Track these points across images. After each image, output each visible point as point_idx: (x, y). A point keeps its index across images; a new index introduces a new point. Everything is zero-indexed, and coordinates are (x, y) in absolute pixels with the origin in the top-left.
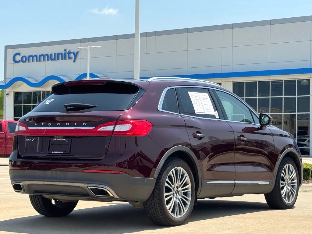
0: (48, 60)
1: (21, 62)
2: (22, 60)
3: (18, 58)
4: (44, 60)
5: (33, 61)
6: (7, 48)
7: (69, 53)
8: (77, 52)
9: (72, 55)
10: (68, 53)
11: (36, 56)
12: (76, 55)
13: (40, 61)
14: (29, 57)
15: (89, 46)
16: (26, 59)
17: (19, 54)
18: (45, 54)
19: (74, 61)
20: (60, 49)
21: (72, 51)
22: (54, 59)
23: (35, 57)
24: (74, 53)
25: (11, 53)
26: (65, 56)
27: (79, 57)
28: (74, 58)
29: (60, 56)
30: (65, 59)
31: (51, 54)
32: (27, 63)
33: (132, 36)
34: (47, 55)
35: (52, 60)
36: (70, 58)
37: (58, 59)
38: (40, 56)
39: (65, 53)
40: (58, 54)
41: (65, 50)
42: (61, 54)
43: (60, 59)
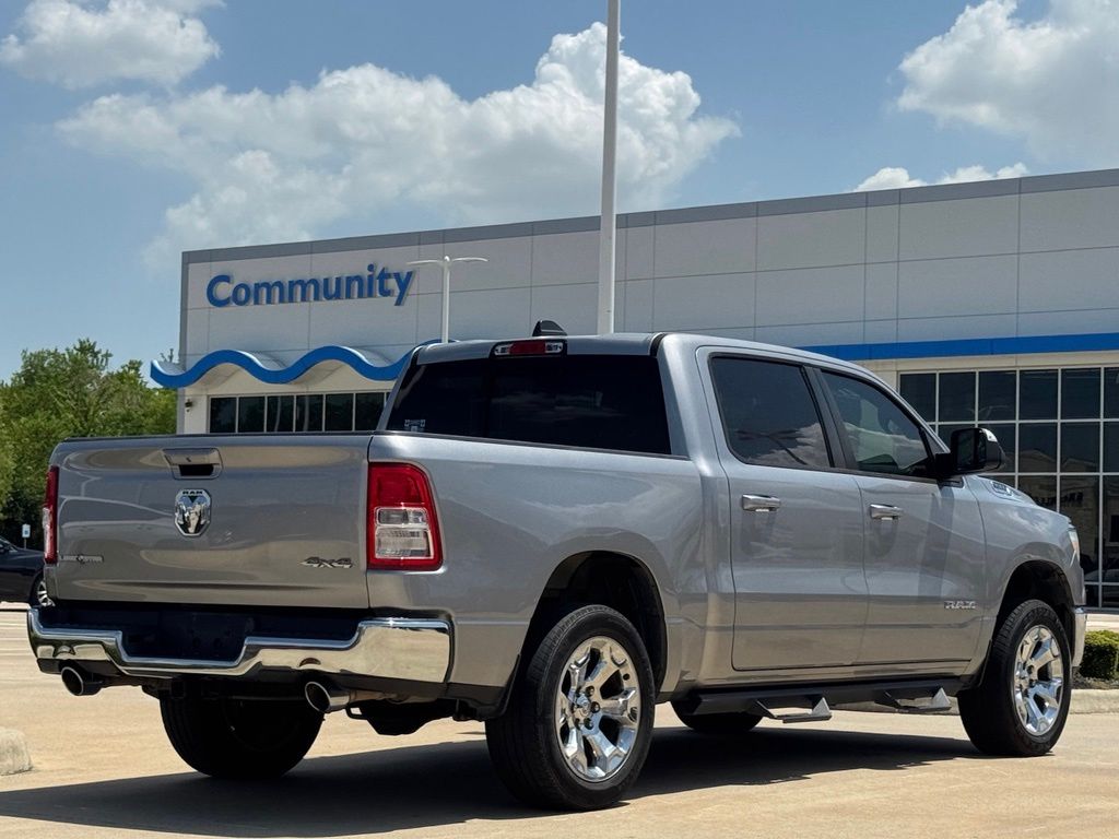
0: (317, 298)
1: (234, 304)
2: (235, 298)
3: (224, 290)
4: (304, 299)
5: (269, 301)
6: (189, 258)
7: (384, 276)
8: (410, 274)
9: (392, 284)
10: (378, 278)
11: (279, 284)
12: (404, 282)
13: (291, 300)
14: (258, 286)
15: (447, 258)
16: (249, 294)
17: (226, 278)
18: (307, 277)
19: (399, 303)
20: (354, 264)
21: (392, 270)
22: (337, 296)
23: (277, 290)
24: (397, 276)
25: (202, 274)
26: (372, 284)
27: (413, 288)
28: (397, 291)
29: (356, 284)
30: (370, 294)
31: (326, 280)
32: (251, 307)
33: (592, 224)
34: (314, 281)
35: (329, 297)
36: (385, 293)
37: (349, 296)
38: (292, 284)
39: (370, 277)
40: (350, 280)
41: (371, 268)
42: (358, 278)
43: (356, 295)
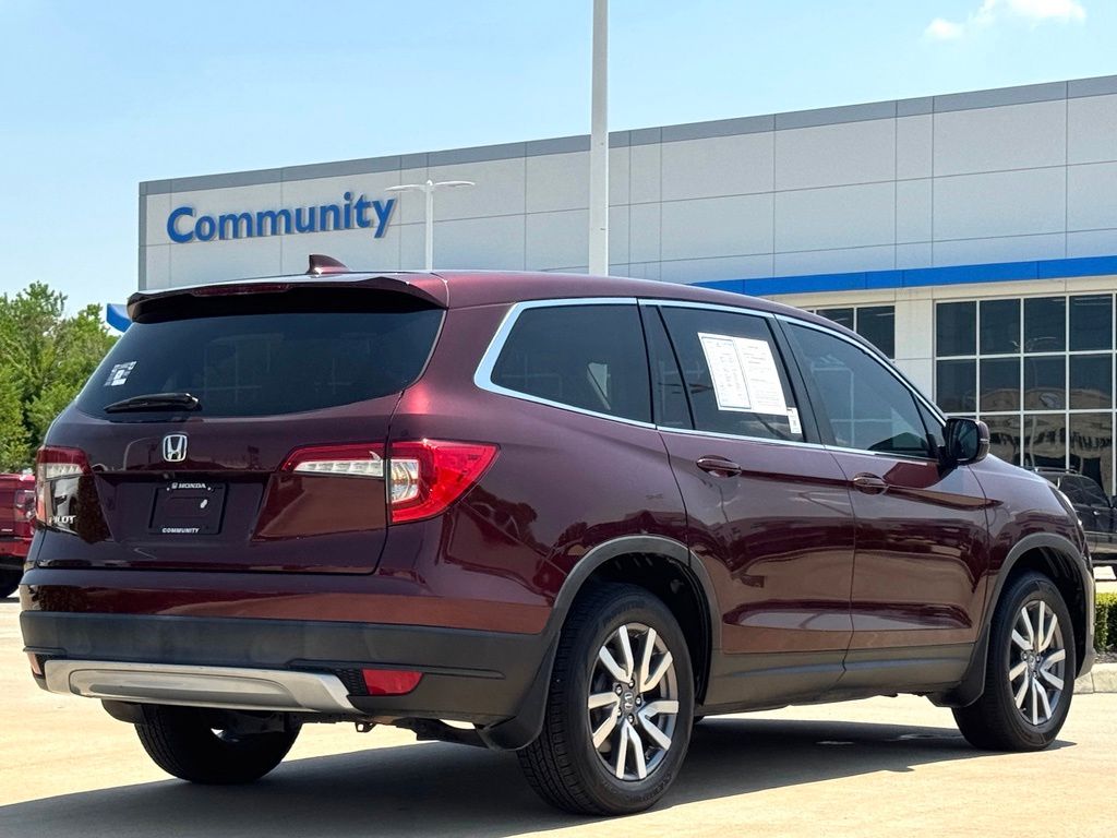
0: (288, 230)
1: (197, 240)
2: (198, 232)
3: (186, 225)
4: (274, 232)
5: (236, 235)
6: (147, 189)
7: (362, 205)
8: (390, 203)
9: (371, 214)
10: (355, 207)
11: (246, 216)
12: (385, 212)
13: (260, 234)
14: (223, 219)
15: (430, 182)
16: (214, 228)
17: (187, 211)
18: (277, 209)
19: (379, 234)
20: (330, 192)
21: (371, 198)
22: (311, 228)
23: (245, 222)
24: (377, 205)
25: (162, 206)
26: (350, 214)
27: (394, 218)
28: (377, 222)
29: (331, 215)
30: (348, 226)
31: (299, 211)
32: (216, 242)
34: (285, 212)
35: (301, 229)
36: (364, 224)
37: (324, 228)
38: (261, 216)
39: (347, 207)
40: (324, 210)
41: (348, 196)
42: (334, 208)
43: (332, 227)
